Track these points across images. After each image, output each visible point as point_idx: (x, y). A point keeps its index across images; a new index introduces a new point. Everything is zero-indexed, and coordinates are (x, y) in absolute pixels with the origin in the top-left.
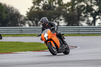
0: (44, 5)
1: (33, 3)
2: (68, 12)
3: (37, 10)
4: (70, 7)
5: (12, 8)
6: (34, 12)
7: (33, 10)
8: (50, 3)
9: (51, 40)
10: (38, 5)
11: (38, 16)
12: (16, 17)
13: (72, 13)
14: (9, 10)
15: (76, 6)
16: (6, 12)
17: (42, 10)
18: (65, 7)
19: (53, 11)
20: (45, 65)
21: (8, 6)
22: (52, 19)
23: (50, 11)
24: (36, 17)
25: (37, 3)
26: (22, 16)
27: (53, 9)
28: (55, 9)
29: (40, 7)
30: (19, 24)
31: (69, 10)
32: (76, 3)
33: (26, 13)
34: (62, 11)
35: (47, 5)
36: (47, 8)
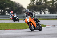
0: (37, 2)
1: (31, 1)
2: (50, 6)
3: (33, 5)
4: (51, 3)
5: (18, 4)
6: (31, 6)
7: (31, 5)
8: (40, 1)
9: (31, 22)
10: (33, 2)
11: (33, 9)
12: (21, 9)
13: (53, 6)
14: (17, 5)
15: (55, 3)
16: (16, 6)
17: (36, 5)
18: (49, 3)
19: (42, 6)
20: (37, 36)
21: (16, 3)
22: (41, 10)
23: (40, 6)
24: (32, 9)
25: (33, 1)
26: (24, 8)
27: (42, 5)
28: (43, 4)
29: (35, 3)
30: (23, 13)
31: (51, 5)
32: (55, 1)
33: (27, 7)
34: (47, 6)
35: (39, 2)
36: (38, 4)
